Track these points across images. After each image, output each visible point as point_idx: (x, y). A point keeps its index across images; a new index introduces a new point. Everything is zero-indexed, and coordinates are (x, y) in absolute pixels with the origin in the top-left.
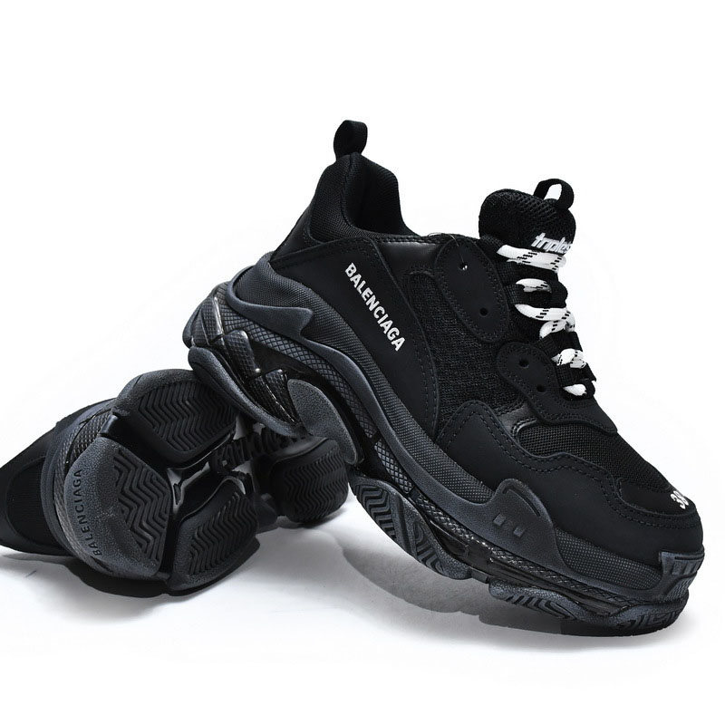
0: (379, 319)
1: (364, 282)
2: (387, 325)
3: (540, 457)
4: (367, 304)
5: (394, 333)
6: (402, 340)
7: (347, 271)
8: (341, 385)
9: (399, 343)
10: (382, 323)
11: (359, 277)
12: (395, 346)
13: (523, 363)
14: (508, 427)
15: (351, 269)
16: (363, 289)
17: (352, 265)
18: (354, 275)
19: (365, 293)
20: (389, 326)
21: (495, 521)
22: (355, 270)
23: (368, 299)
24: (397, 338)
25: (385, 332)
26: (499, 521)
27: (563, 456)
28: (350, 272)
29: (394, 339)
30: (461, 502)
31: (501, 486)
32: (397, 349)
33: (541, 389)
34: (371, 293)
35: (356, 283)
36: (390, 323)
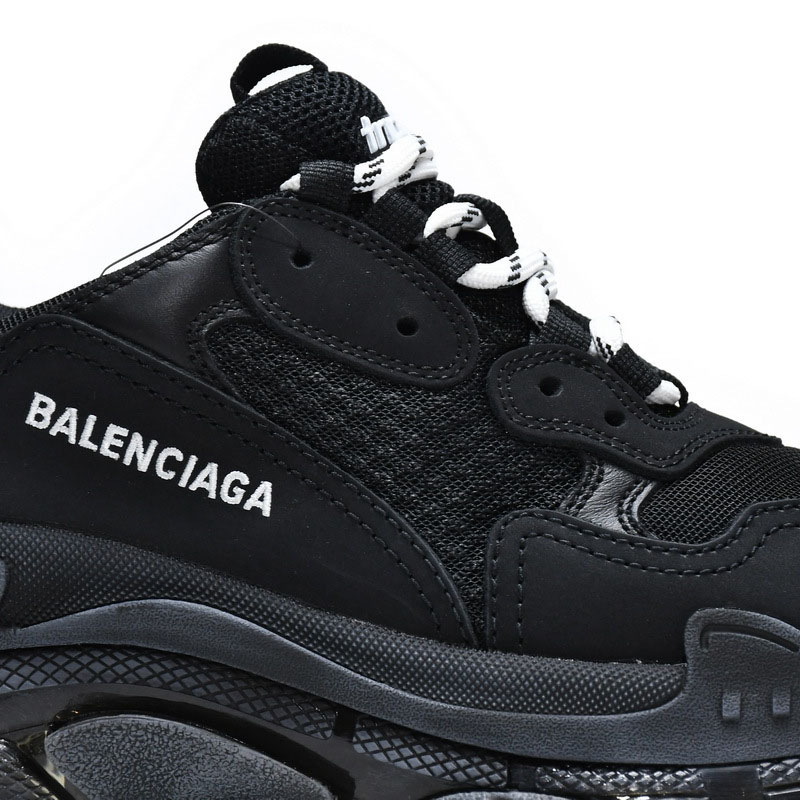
0: (178, 478)
1: (92, 420)
2: (207, 479)
3: (713, 540)
4: (127, 461)
5: (236, 483)
6: (266, 487)
7: (31, 420)
8: (180, 673)
9: (262, 502)
10: (192, 480)
11: (71, 413)
12: (256, 511)
13: (549, 387)
14: (613, 524)
15: (40, 411)
16: (97, 438)
17: (39, 397)
18: (55, 418)
19: (109, 440)
20: (214, 478)
21: (725, 714)
22: (52, 405)
23: (122, 451)
24: (249, 491)
25: (212, 495)
26: (731, 707)
27: (754, 513)
28: (39, 418)
29: (246, 497)
30: (631, 722)
31: (691, 637)
32: (267, 513)
33: (614, 418)
34: (124, 432)
35: (72, 433)
36: (212, 469)
